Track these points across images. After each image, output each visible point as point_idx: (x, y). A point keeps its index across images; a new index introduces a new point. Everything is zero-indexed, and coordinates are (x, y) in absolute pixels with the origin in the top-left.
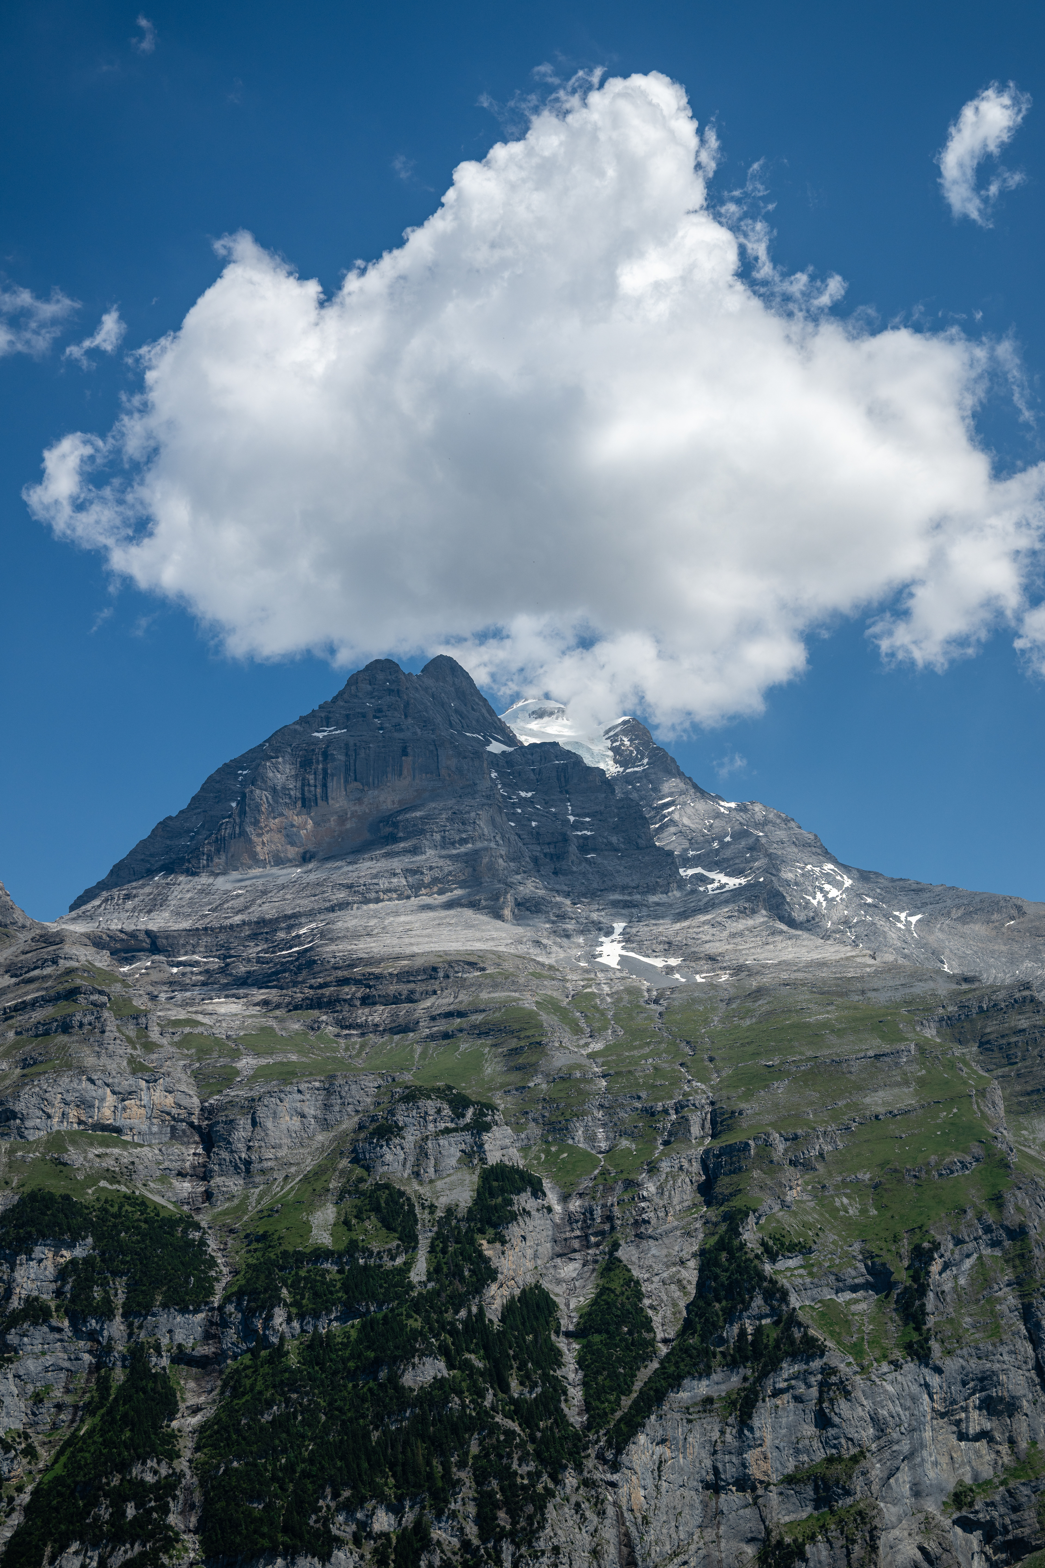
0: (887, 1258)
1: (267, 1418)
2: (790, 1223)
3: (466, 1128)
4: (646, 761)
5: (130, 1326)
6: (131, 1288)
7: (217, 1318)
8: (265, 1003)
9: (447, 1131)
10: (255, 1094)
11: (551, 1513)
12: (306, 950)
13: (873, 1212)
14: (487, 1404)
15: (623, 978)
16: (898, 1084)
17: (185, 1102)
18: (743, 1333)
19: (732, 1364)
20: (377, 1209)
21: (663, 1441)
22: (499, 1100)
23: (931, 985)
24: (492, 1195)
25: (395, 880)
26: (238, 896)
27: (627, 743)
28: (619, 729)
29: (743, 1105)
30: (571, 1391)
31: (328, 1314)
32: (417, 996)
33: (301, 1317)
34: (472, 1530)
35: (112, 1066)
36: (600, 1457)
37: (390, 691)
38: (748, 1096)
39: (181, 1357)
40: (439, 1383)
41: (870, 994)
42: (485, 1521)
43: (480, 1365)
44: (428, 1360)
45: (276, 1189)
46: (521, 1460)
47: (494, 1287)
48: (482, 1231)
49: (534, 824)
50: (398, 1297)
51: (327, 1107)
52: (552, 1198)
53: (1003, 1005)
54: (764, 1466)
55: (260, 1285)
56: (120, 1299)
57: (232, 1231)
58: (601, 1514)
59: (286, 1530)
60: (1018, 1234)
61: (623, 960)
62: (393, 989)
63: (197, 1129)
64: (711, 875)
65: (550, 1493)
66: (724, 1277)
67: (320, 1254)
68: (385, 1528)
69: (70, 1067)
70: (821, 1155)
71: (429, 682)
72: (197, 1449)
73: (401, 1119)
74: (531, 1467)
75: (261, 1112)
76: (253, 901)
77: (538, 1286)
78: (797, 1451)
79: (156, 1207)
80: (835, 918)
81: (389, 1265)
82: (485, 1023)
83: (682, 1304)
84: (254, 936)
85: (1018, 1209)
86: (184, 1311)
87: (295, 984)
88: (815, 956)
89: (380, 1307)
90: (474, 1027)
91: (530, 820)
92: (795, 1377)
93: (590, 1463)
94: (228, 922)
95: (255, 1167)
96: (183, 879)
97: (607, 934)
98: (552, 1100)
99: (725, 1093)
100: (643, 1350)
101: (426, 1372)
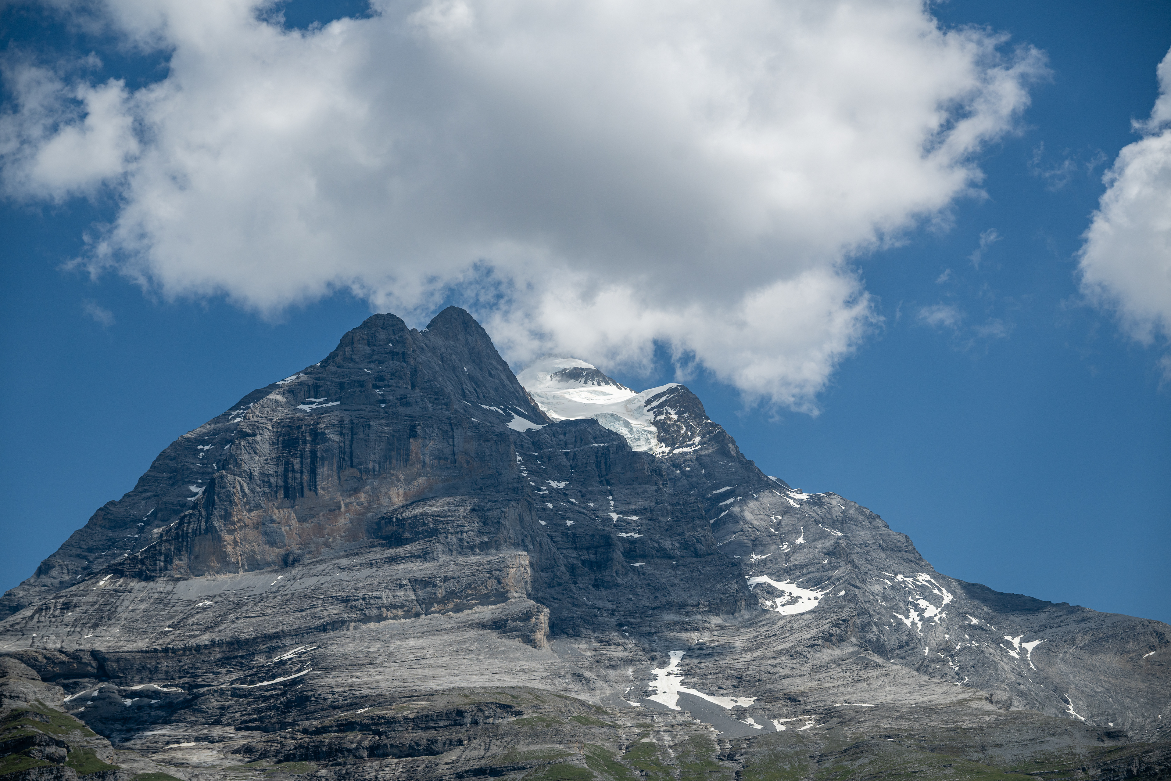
4: (697, 439)
8: (247, 750)
12: (294, 682)
15: (686, 724)
23: (1066, 740)
25: (401, 593)
26: (205, 608)
27: (674, 417)
28: (664, 399)
32: (439, 747)
37: (394, 355)
41: (993, 751)
49: (569, 523)
53: (1157, 769)
61: (684, 699)
62: (408, 736)
64: (780, 585)
71: (437, 340)
76: (225, 615)
80: (934, 643)
84: (225, 661)
87: (283, 726)
88: (919, 698)
91: (564, 518)
94: (194, 642)
96: (135, 584)
97: (662, 665)
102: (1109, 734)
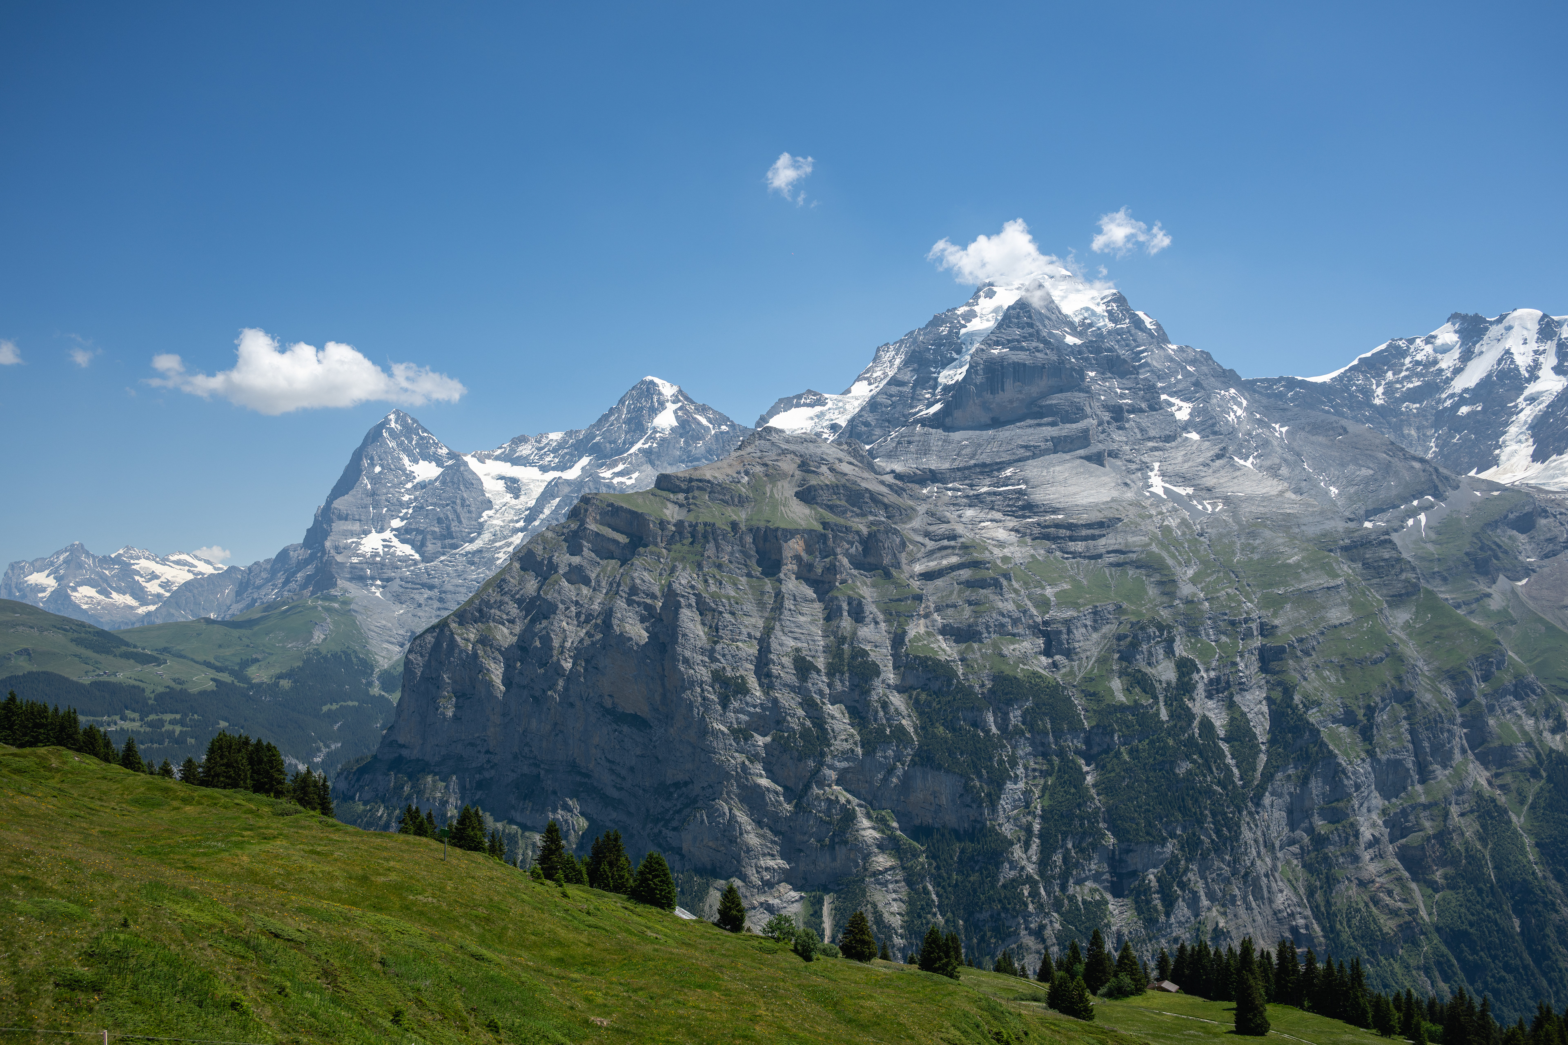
0: (1354, 708)
2: (1310, 690)
3: (1165, 640)
5: (1056, 738)
6: (1053, 722)
7: (1089, 736)
8: (1015, 530)
9: (1158, 642)
10: (1065, 615)
11: (1241, 828)
12: (1019, 492)
13: (1343, 681)
14: (1208, 780)
15: (1175, 510)
16: (1341, 606)
17: (1037, 620)
18: (1301, 748)
19: (1298, 761)
20: (1138, 683)
21: (1273, 793)
22: (1162, 613)
23: (1333, 522)
24: (1183, 675)
25: (1047, 443)
26: (966, 446)
27: (1116, 308)
29: (1276, 622)
30: (1233, 770)
32: (1097, 537)
33: (1124, 737)
34: (1214, 836)
35: (1009, 607)
36: (1253, 803)
38: (1275, 614)
39: (1078, 752)
40: (1189, 772)
42: (1218, 832)
43: (1200, 761)
44: (1184, 762)
45: (1084, 664)
46: (1227, 807)
47: (1194, 720)
48: (1184, 694)
49: (1102, 398)
50: (1159, 728)
52: (1203, 673)
53: (1374, 542)
55: (1106, 722)
56: (1049, 727)
57: (1075, 687)
58: (1256, 826)
59: (1148, 834)
60: (1409, 696)
61: (1166, 490)
63: (1042, 631)
64: (1172, 400)
65: (1239, 820)
67: (1122, 708)
68: (1181, 833)
69: (994, 608)
70: (1313, 648)
72: (1098, 794)
73: (1139, 638)
74: (1231, 809)
75: (1072, 627)
76: (976, 451)
77: (1206, 717)
79: (1043, 676)
80: (1243, 431)
81: (1152, 712)
82: (1138, 560)
83: (1266, 725)
84: (982, 473)
85: (1408, 681)
86: (1076, 732)
88: (1262, 490)
90: (1132, 562)
93: (1250, 805)
94: (967, 464)
95: (1072, 652)
96: (931, 430)
97: (1152, 470)
98: (1187, 615)
99: (1263, 613)
100: (1255, 749)
101: (1183, 768)
102: (1351, 520)
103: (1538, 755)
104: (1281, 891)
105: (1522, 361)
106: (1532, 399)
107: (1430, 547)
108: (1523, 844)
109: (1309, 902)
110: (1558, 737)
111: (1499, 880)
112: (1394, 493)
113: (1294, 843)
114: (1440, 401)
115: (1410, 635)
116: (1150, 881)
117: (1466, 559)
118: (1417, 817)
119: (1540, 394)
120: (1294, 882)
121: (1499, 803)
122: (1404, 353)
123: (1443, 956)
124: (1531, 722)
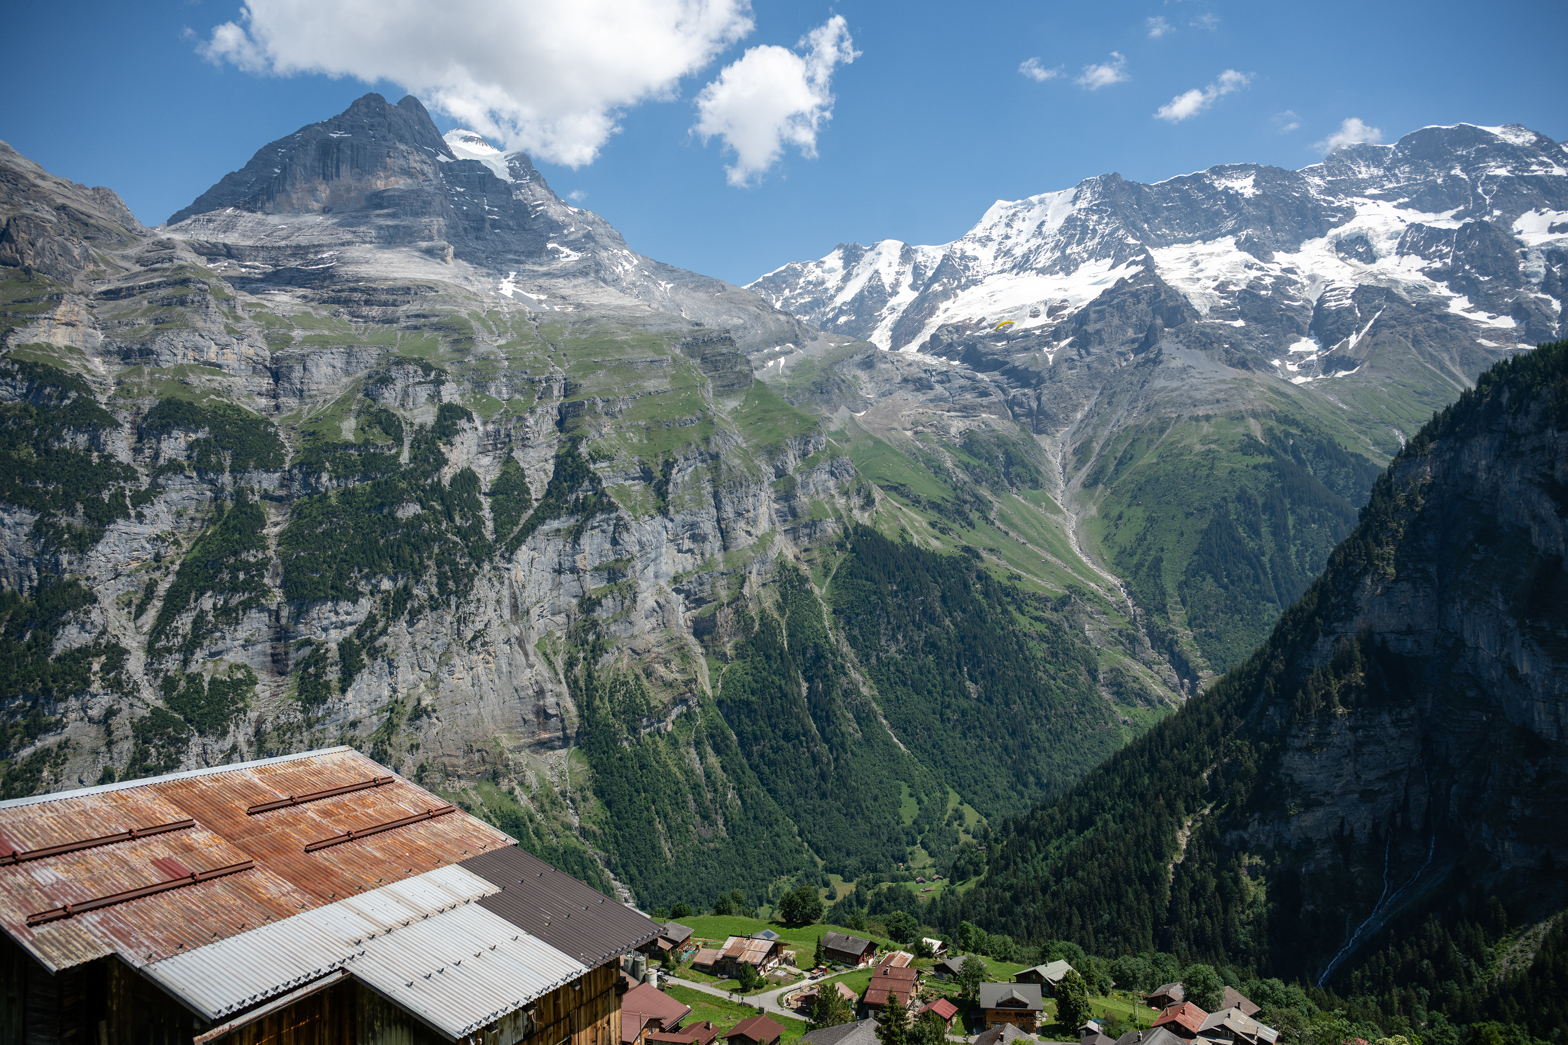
0: (651, 465)
1: (319, 530)
2: (603, 444)
3: (431, 382)
4: (528, 177)
5: (235, 478)
6: (235, 457)
7: (287, 476)
8: (304, 297)
9: (420, 383)
10: (304, 352)
11: (476, 582)
12: (328, 268)
13: (646, 442)
14: (443, 528)
15: (515, 304)
16: (661, 377)
17: (261, 353)
18: (577, 498)
19: (571, 513)
20: (380, 423)
21: (534, 549)
22: (447, 368)
23: (679, 325)
24: (445, 419)
26: (283, 229)
27: (518, 165)
28: (513, 156)
29: (582, 382)
30: (487, 523)
31: (354, 476)
32: (398, 303)
33: (338, 478)
34: (434, 590)
35: (214, 328)
36: (502, 556)
38: (584, 376)
39: (266, 496)
40: (417, 517)
41: (648, 327)
42: (441, 586)
43: (439, 508)
44: (411, 505)
45: (318, 407)
46: (461, 557)
47: (446, 468)
48: (440, 439)
49: (464, 208)
50: (393, 470)
51: (348, 363)
52: (478, 423)
53: (715, 340)
54: (584, 562)
55: (313, 459)
56: (228, 462)
57: (293, 428)
58: (502, 583)
59: (332, 588)
60: (715, 457)
61: (515, 294)
62: (384, 297)
63: (270, 369)
64: (562, 249)
65: (476, 573)
66: (569, 470)
67: (347, 445)
68: (388, 588)
69: (187, 327)
70: (621, 411)
71: (402, 111)
72: (279, 545)
73: (394, 375)
74: (467, 560)
75: (309, 363)
76: (293, 234)
77: (469, 469)
78: (601, 556)
79: (247, 412)
80: (628, 281)
81: (388, 453)
82: (439, 323)
83: (546, 482)
84: (294, 255)
85: (716, 445)
86: (267, 471)
87: (322, 287)
88: (619, 302)
89: (383, 475)
90: (432, 324)
91: (462, 205)
92: (603, 521)
93: (497, 559)
94: (277, 244)
95: (306, 393)
96: (245, 213)
97: (506, 278)
98: (478, 370)
99: (572, 374)
100: (525, 504)
101: (409, 510)
102: (697, 324)
103: (846, 529)
104: (531, 666)
105: (887, 280)
106: (893, 309)
107: (784, 380)
108: (820, 612)
109: (566, 677)
110: (866, 515)
111: (790, 646)
112: (758, 339)
113: (560, 613)
114: (824, 314)
115: (735, 419)
116: (327, 651)
117: (813, 388)
118: (713, 586)
119: (899, 305)
120: (552, 657)
121: (801, 573)
122: (798, 275)
123: (716, 728)
124: (843, 501)
